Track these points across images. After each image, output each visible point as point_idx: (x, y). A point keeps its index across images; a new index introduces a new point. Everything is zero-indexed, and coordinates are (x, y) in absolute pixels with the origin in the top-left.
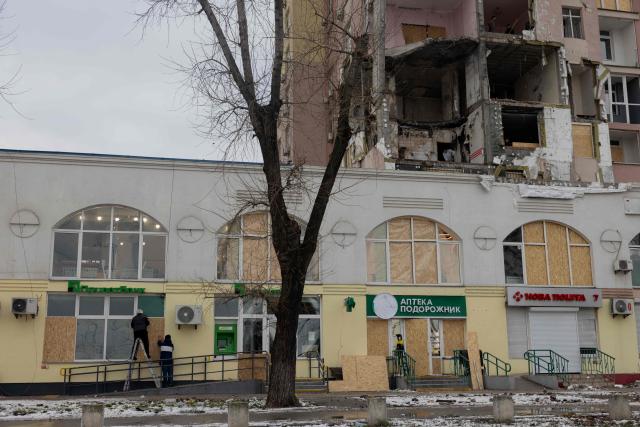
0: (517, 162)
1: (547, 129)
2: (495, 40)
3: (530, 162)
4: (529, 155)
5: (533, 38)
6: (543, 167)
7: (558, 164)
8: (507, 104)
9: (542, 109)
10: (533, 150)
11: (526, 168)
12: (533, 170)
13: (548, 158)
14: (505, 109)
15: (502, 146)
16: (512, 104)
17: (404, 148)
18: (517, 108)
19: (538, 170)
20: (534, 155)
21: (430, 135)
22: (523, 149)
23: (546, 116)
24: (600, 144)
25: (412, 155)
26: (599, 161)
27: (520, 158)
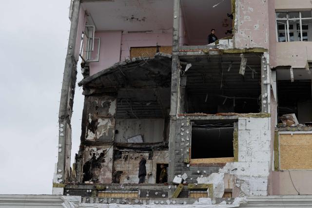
0: (201, 180)
1: (240, 142)
2: (189, 53)
3: (217, 180)
4: (217, 171)
5: (231, 46)
6: (232, 184)
7: (250, 180)
8: (197, 118)
9: (237, 121)
10: (222, 165)
11: (211, 185)
12: (219, 187)
13: (238, 173)
14: (196, 124)
15: (186, 164)
16: (203, 118)
17: (121, 172)
18: (210, 121)
19: (225, 187)
20: (223, 171)
21: (150, 157)
22: (211, 165)
23: (240, 128)
27: (207, 175)
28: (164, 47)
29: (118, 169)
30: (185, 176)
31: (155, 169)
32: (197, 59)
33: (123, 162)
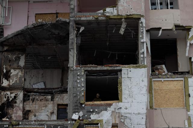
0: (93, 117)
1: (123, 87)
2: (83, 19)
4: (106, 110)
5: (115, 13)
8: (89, 69)
9: (121, 70)
10: (110, 105)
11: (101, 121)
12: (107, 122)
13: (123, 111)
14: (89, 73)
15: (82, 104)
16: (94, 69)
17: (29, 111)
19: (112, 122)
20: (111, 109)
21: (52, 99)
22: (101, 105)
23: (123, 76)
24: (189, 96)
25: (35, 116)
26: (188, 110)
27: (98, 113)
28: (62, 14)
29: (27, 108)
30: (81, 114)
31: (56, 108)
32: (89, 23)
33: (31, 103)
